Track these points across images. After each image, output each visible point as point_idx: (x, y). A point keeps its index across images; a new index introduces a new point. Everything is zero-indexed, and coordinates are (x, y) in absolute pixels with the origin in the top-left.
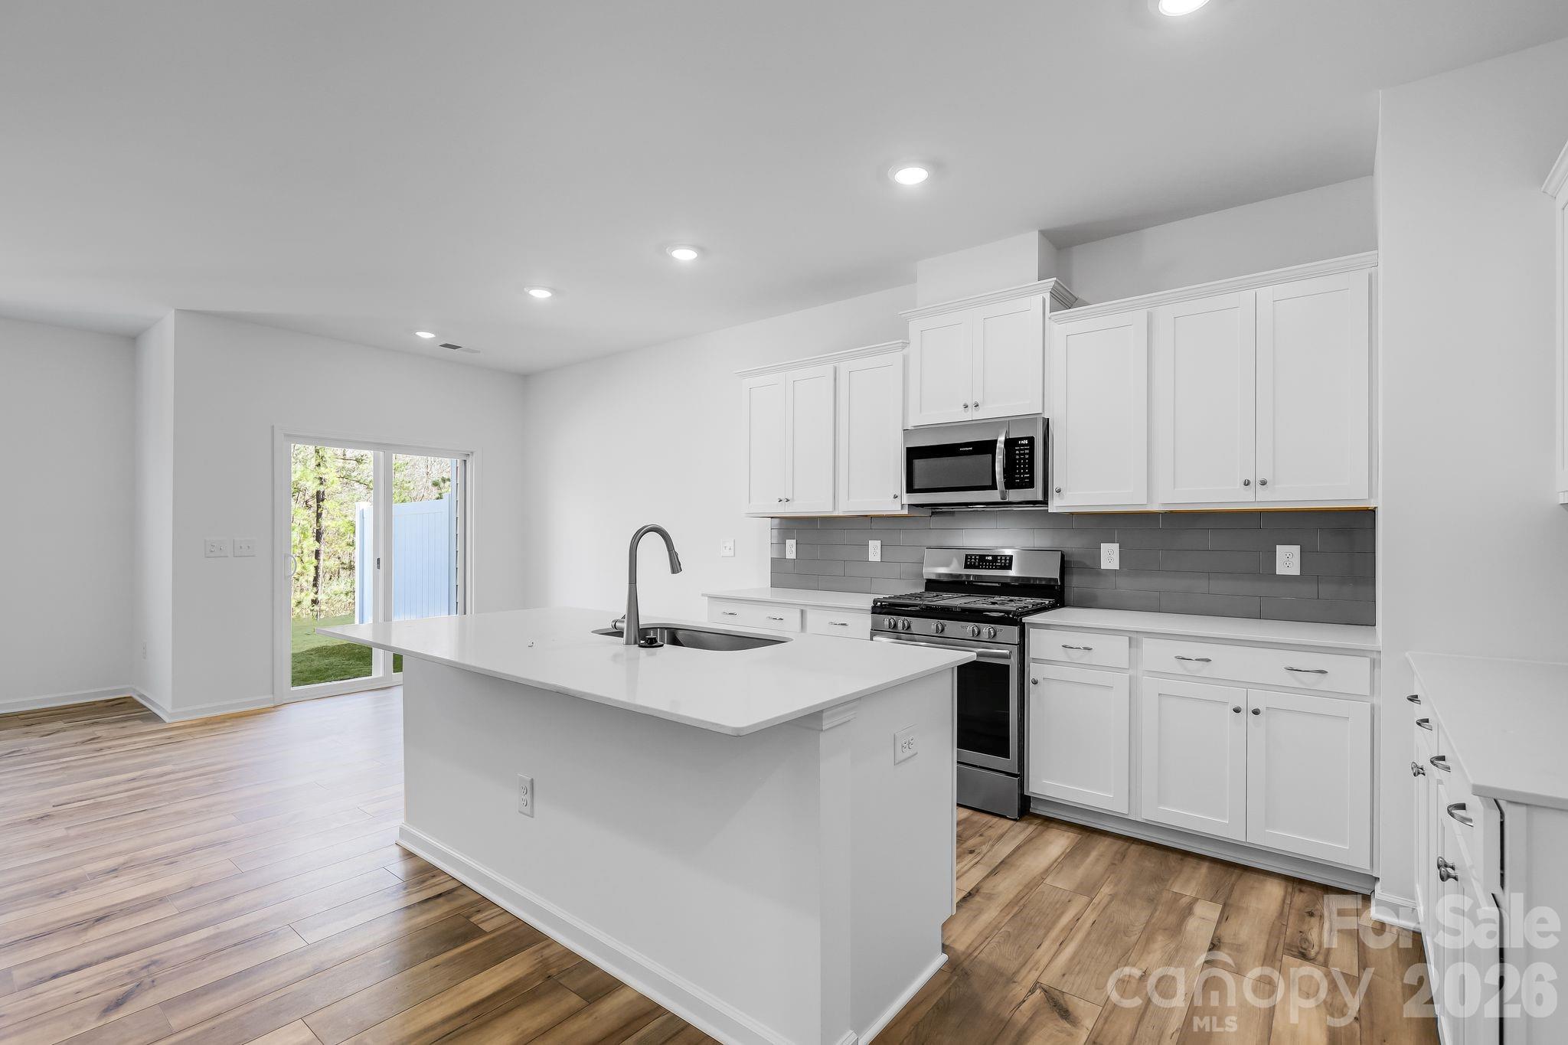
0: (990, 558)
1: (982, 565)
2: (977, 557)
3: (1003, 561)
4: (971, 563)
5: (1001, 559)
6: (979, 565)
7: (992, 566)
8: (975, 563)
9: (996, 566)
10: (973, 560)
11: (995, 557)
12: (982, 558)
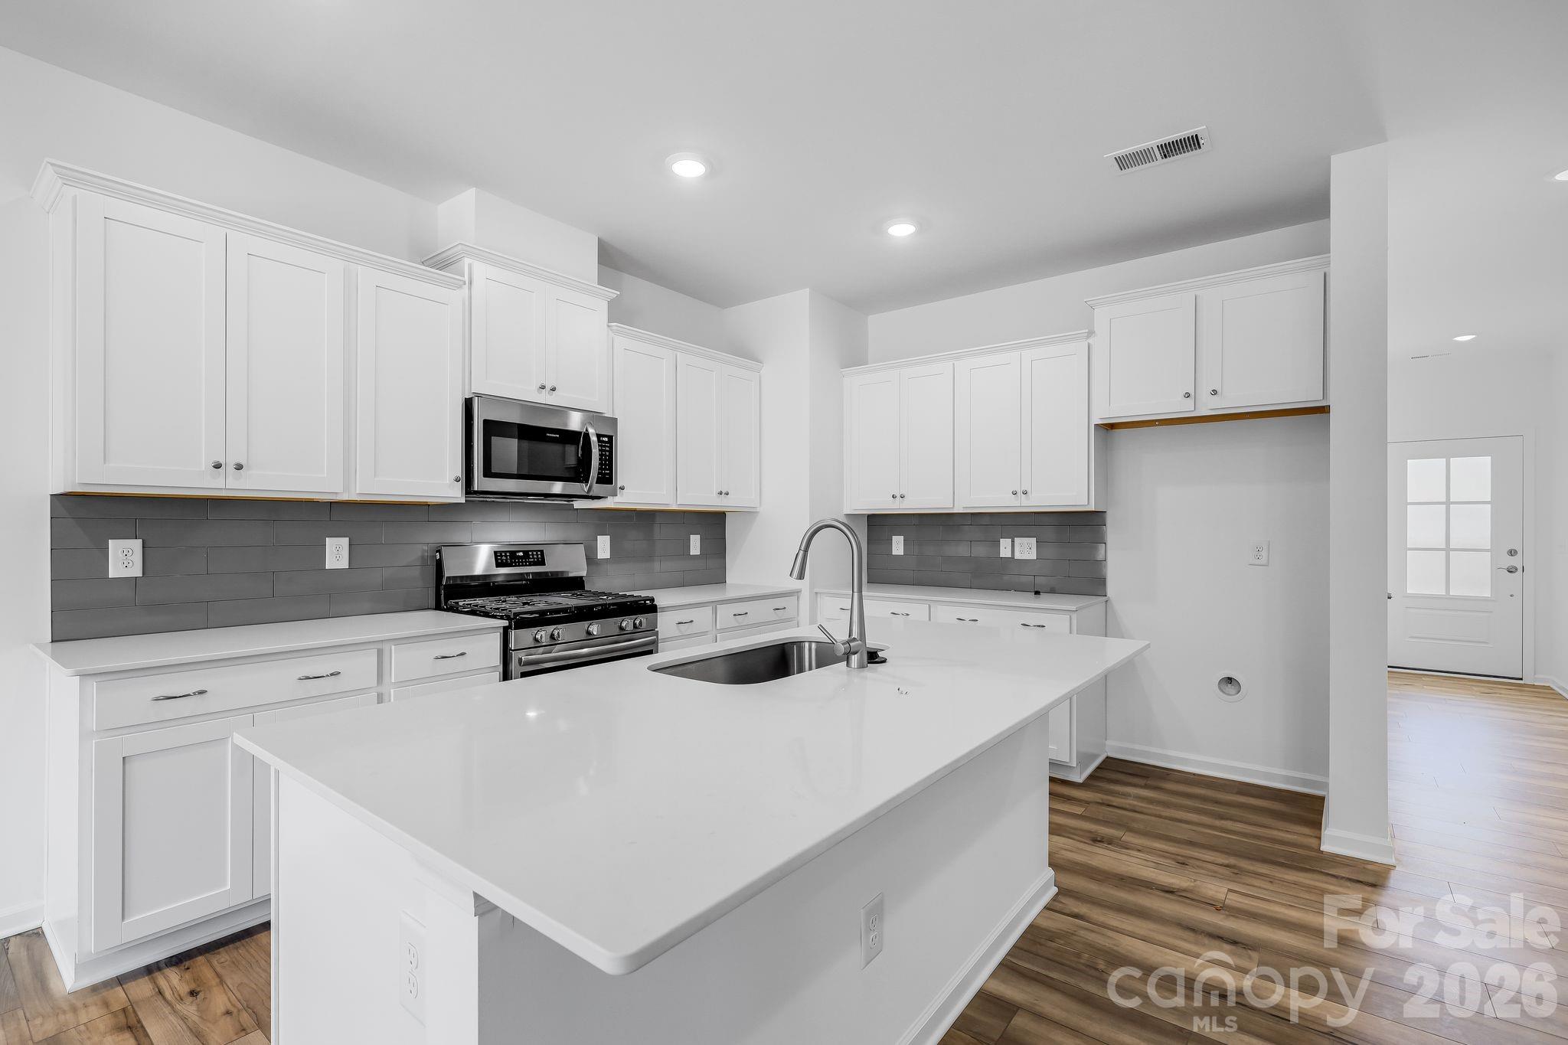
0: (521, 554)
1: (515, 562)
2: (508, 554)
3: (535, 557)
4: (502, 560)
5: (533, 555)
6: (512, 562)
7: (526, 562)
8: (506, 560)
9: (529, 562)
10: (504, 558)
11: (526, 553)
12: (513, 553)
